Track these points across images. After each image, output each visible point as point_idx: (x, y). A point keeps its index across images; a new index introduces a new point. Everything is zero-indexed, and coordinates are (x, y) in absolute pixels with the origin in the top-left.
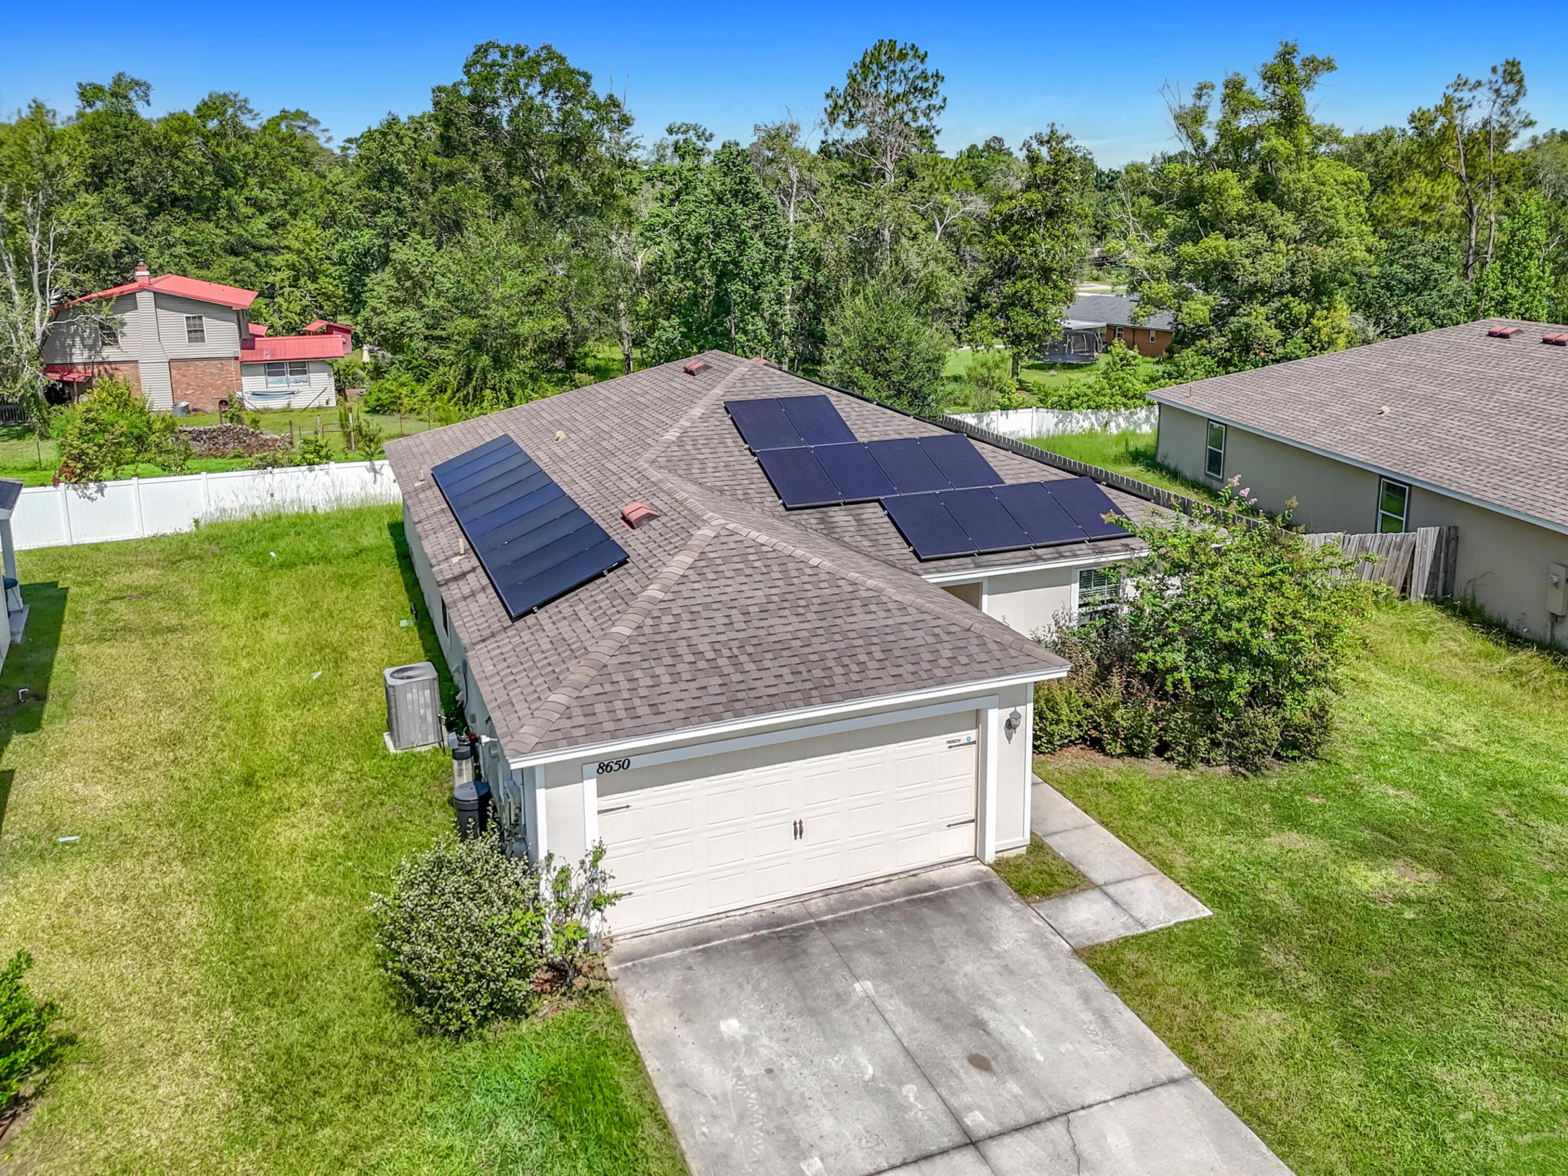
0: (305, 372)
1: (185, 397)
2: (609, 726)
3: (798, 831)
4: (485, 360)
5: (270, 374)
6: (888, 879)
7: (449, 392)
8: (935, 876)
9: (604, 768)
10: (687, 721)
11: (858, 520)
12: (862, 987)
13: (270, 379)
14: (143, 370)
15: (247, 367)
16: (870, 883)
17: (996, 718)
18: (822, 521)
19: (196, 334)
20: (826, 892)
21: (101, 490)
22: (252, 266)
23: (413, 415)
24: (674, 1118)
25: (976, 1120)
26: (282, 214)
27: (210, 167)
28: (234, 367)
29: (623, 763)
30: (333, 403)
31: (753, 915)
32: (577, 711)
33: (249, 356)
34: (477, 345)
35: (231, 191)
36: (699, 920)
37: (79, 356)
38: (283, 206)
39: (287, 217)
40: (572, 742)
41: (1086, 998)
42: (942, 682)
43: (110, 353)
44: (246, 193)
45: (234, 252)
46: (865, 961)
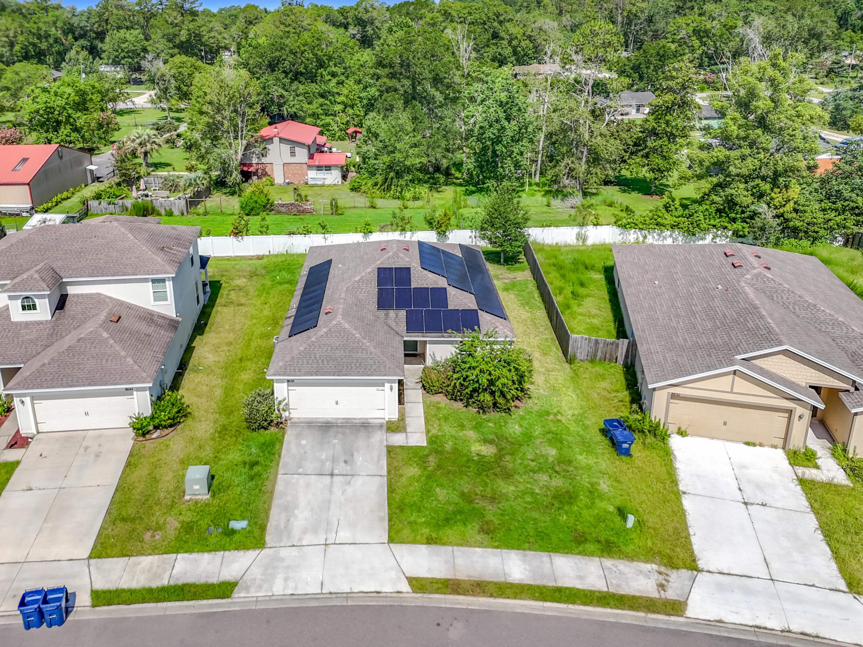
0: (330, 170)
1: (288, 178)
2: (288, 373)
3: (337, 403)
4: (392, 174)
5: (318, 170)
6: (360, 419)
7: (379, 186)
8: (371, 421)
9: (288, 381)
10: (305, 375)
11: (397, 316)
12: (336, 441)
13: (318, 172)
14: (275, 167)
15: (310, 167)
16: (355, 419)
17: (387, 385)
18: (386, 315)
19: (293, 154)
20: (344, 419)
21: (242, 239)
22: (328, 102)
23: (365, 194)
24: (282, 455)
25: (336, 472)
26: (343, 78)
27: (315, 60)
28: (305, 167)
29: (293, 381)
30: (340, 183)
31: (325, 420)
32: (283, 368)
33: (311, 162)
34: (390, 167)
35: (322, 70)
36: (313, 418)
37: (255, 161)
38: (343, 74)
39: (344, 79)
40: (280, 375)
41: (379, 456)
42: (369, 375)
43: (264, 160)
44: (328, 70)
45: (322, 96)
46: (340, 436)
